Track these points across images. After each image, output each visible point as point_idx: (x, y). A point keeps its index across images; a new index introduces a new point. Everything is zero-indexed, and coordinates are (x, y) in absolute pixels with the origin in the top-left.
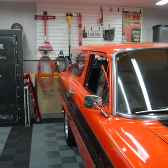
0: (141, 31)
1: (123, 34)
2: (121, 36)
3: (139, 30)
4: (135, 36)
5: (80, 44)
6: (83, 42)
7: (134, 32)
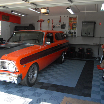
0: (77, 24)
1: (69, 26)
2: (68, 27)
3: (76, 24)
4: (74, 27)
5: (52, 30)
6: (53, 30)
7: (73, 25)
